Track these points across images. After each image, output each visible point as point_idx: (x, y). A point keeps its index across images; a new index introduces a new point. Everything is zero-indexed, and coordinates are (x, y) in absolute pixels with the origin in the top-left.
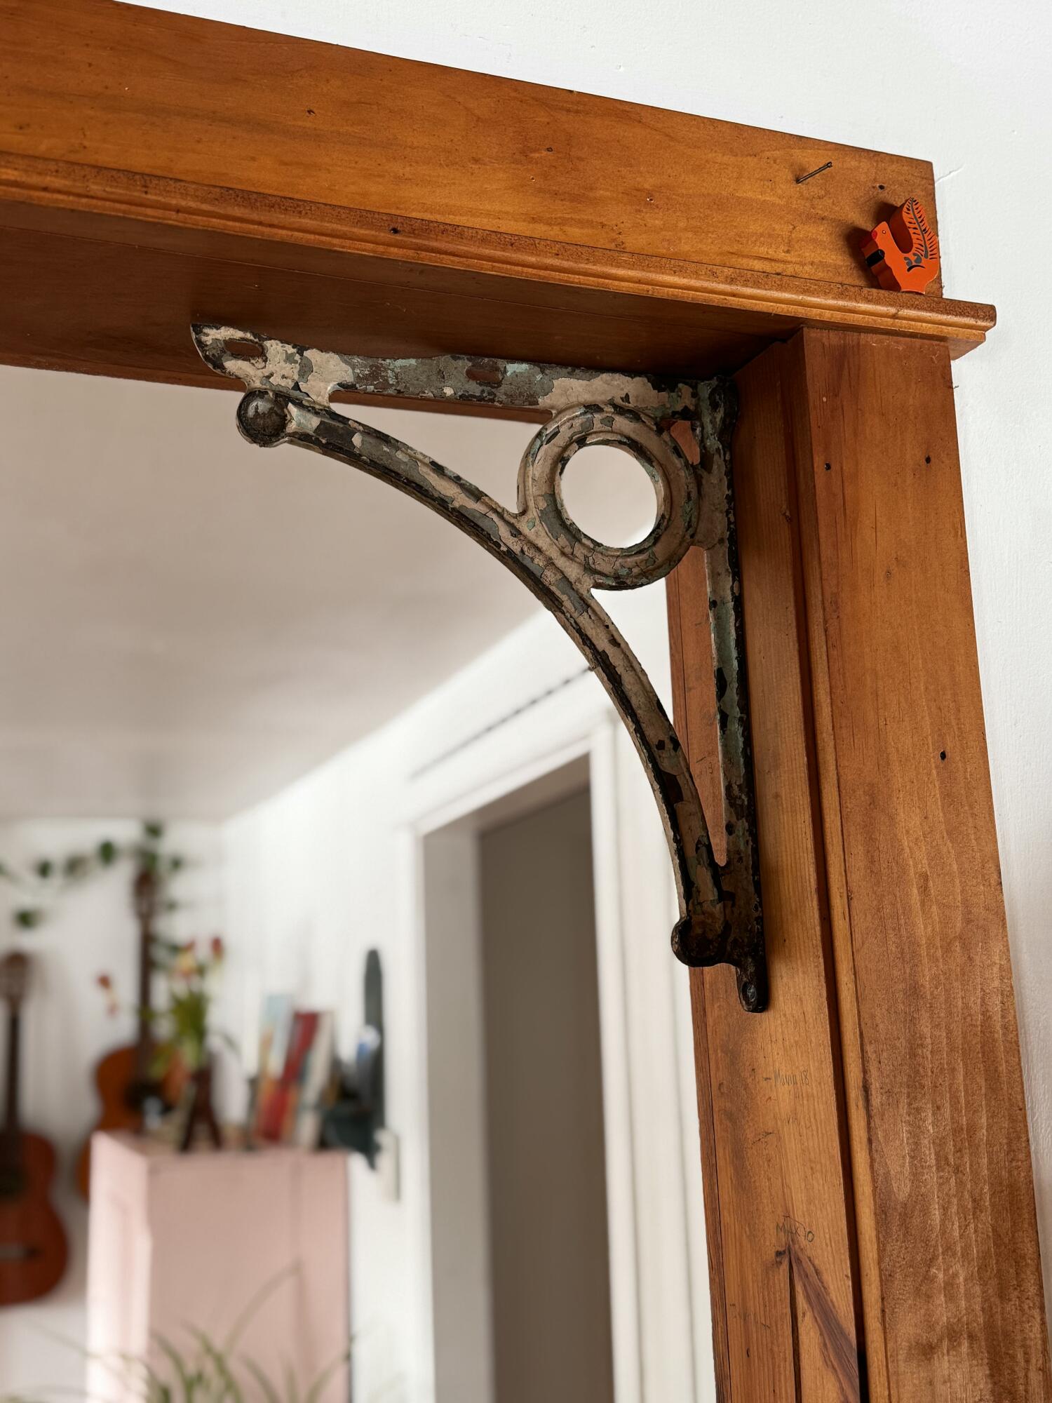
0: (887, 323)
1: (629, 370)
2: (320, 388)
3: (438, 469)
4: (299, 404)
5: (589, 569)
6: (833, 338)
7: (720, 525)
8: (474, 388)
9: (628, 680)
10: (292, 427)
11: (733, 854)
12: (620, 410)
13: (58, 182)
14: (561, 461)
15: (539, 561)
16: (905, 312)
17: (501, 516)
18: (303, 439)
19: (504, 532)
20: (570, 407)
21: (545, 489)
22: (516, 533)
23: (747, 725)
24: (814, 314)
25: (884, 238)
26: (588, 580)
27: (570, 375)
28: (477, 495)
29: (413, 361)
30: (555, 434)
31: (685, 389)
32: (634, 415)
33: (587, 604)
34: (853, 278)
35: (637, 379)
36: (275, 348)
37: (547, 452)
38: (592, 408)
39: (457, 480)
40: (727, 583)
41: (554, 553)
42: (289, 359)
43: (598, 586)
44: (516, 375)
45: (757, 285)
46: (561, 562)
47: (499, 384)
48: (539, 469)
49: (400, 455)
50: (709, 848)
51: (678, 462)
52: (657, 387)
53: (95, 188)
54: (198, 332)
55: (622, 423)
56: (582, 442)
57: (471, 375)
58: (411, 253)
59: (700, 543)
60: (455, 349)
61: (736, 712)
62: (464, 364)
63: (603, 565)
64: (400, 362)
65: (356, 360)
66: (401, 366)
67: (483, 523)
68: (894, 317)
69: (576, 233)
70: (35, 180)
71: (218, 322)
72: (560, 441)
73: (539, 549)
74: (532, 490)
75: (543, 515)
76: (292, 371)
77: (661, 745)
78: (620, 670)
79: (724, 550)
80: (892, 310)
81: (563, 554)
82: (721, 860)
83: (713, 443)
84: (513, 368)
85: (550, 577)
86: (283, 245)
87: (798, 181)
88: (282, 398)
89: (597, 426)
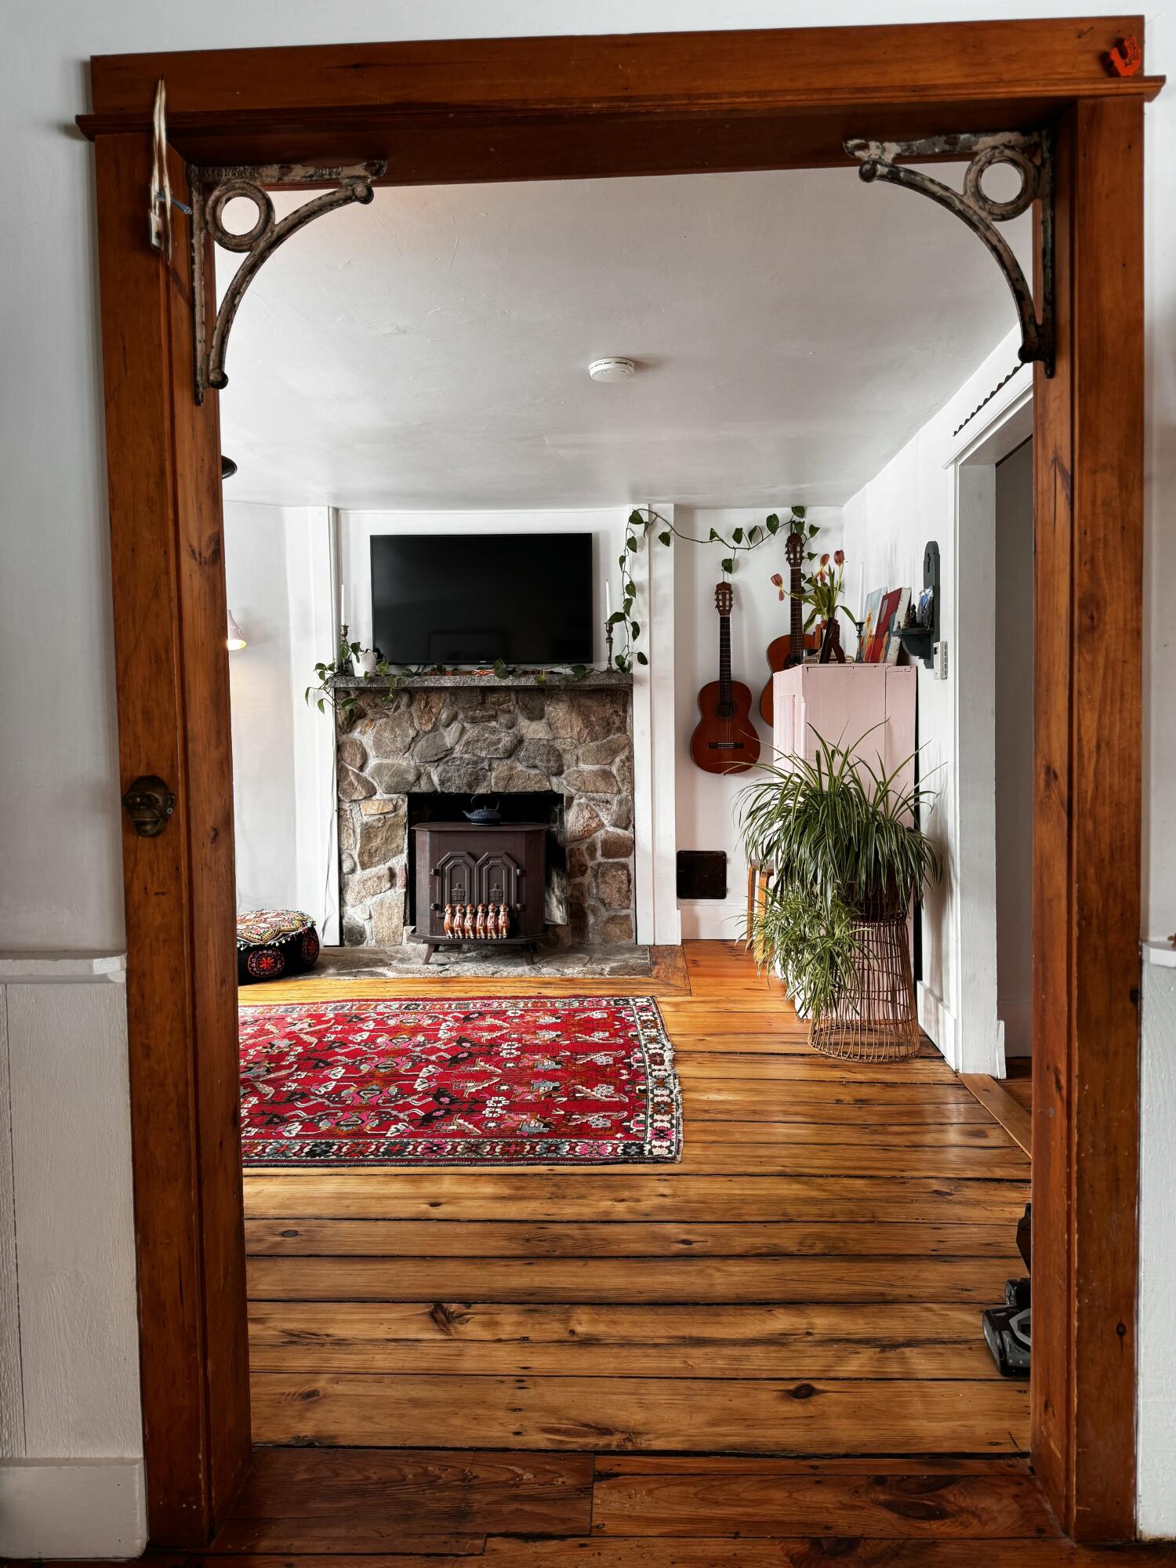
0: (1114, 91)
1: (1011, 130)
2: (889, 157)
3: (932, 181)
4: (881, 164)
5: (990, 213)
6: (1091, 102)
7: (1046, 188)
8: (947, 147)
9: (1005, 256)
10: (878, 173)
11: (1045, 320)
12: (1006, 146)
13: (803, 97)
14: (981, 171)
15: (971, 212)
16: (1122, 85)
17: (956, 196)
18: (883, 177)
19: (957, 202)
20: (986, 149)
21: (974, 183)
22: (962, 202)
23: (1053, 269)
24: (1082, 93)
25: (1115, 55)
26: (990, 218)
27: (987, 135)
28: (946, 189)
29: (923, 141)
30: (979, 161)
31: (1035, 134)
32: (1012, 148)
33: (988, 227)
34: (1102, 74)
35: (1015, 133)
36: (873, 144)
37: (975, 168)
38: (994, 148)
39: (939, 184)
40: (1049, 213)
41: (976, 208)
42: (878, 147)
43: (995, 220)
44: (964, 139)
45: (1056, 85)
46: (979, 212)
47: (957, 144)
48: (972, 176)
49: (918, 178)
50: (1034, 317)
51: (1030, 165)
52: (1023, 134)
53: (815, 97)
54: (846, 142)
55: (1008, 152)
56: (990, 163)
57: (946, 142)
58: (919, 98)
59: (1039, 198)
60: (939, 133)
61: (1049, 264)
62: (943, 138)
63: (996, 211)
64: (919, 142)
65: (902, 144)
66: (919, 143)
67: (949, 200)
68: (1118, 88)
69: (983, 78)
70: (797, 98)
71: (852, 138)
72: (981, 163)
73: (970, 208)
74: (969, 184)
75: (973, 194)
76: (878, 152)
77: (1017, 280)
78: (1002, 252)
79: (1048, 200)
80: (1116, 86)
81: (981, 208)
82: (1039, 322)
83: (1046, 155)
84: (963, 137)
85: (975, 218)
86: (875, 104)
87: (1079, 37)
88: (875, 163)
89: (997, 154)
